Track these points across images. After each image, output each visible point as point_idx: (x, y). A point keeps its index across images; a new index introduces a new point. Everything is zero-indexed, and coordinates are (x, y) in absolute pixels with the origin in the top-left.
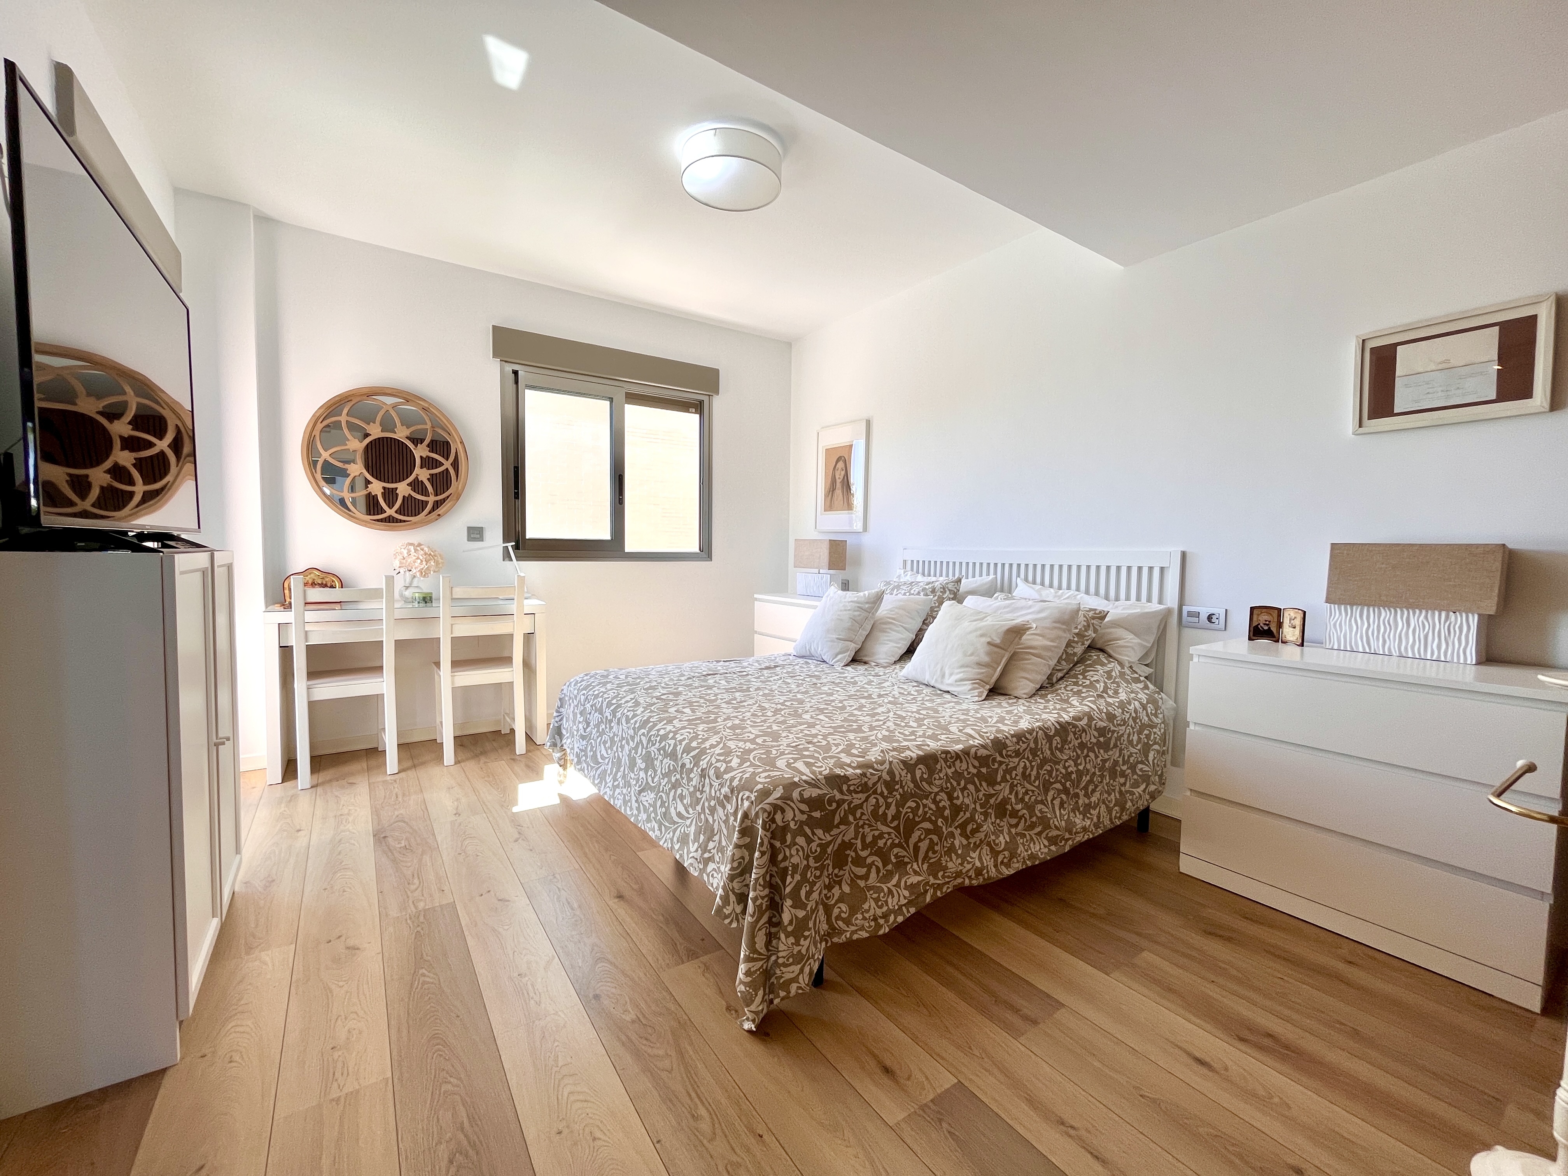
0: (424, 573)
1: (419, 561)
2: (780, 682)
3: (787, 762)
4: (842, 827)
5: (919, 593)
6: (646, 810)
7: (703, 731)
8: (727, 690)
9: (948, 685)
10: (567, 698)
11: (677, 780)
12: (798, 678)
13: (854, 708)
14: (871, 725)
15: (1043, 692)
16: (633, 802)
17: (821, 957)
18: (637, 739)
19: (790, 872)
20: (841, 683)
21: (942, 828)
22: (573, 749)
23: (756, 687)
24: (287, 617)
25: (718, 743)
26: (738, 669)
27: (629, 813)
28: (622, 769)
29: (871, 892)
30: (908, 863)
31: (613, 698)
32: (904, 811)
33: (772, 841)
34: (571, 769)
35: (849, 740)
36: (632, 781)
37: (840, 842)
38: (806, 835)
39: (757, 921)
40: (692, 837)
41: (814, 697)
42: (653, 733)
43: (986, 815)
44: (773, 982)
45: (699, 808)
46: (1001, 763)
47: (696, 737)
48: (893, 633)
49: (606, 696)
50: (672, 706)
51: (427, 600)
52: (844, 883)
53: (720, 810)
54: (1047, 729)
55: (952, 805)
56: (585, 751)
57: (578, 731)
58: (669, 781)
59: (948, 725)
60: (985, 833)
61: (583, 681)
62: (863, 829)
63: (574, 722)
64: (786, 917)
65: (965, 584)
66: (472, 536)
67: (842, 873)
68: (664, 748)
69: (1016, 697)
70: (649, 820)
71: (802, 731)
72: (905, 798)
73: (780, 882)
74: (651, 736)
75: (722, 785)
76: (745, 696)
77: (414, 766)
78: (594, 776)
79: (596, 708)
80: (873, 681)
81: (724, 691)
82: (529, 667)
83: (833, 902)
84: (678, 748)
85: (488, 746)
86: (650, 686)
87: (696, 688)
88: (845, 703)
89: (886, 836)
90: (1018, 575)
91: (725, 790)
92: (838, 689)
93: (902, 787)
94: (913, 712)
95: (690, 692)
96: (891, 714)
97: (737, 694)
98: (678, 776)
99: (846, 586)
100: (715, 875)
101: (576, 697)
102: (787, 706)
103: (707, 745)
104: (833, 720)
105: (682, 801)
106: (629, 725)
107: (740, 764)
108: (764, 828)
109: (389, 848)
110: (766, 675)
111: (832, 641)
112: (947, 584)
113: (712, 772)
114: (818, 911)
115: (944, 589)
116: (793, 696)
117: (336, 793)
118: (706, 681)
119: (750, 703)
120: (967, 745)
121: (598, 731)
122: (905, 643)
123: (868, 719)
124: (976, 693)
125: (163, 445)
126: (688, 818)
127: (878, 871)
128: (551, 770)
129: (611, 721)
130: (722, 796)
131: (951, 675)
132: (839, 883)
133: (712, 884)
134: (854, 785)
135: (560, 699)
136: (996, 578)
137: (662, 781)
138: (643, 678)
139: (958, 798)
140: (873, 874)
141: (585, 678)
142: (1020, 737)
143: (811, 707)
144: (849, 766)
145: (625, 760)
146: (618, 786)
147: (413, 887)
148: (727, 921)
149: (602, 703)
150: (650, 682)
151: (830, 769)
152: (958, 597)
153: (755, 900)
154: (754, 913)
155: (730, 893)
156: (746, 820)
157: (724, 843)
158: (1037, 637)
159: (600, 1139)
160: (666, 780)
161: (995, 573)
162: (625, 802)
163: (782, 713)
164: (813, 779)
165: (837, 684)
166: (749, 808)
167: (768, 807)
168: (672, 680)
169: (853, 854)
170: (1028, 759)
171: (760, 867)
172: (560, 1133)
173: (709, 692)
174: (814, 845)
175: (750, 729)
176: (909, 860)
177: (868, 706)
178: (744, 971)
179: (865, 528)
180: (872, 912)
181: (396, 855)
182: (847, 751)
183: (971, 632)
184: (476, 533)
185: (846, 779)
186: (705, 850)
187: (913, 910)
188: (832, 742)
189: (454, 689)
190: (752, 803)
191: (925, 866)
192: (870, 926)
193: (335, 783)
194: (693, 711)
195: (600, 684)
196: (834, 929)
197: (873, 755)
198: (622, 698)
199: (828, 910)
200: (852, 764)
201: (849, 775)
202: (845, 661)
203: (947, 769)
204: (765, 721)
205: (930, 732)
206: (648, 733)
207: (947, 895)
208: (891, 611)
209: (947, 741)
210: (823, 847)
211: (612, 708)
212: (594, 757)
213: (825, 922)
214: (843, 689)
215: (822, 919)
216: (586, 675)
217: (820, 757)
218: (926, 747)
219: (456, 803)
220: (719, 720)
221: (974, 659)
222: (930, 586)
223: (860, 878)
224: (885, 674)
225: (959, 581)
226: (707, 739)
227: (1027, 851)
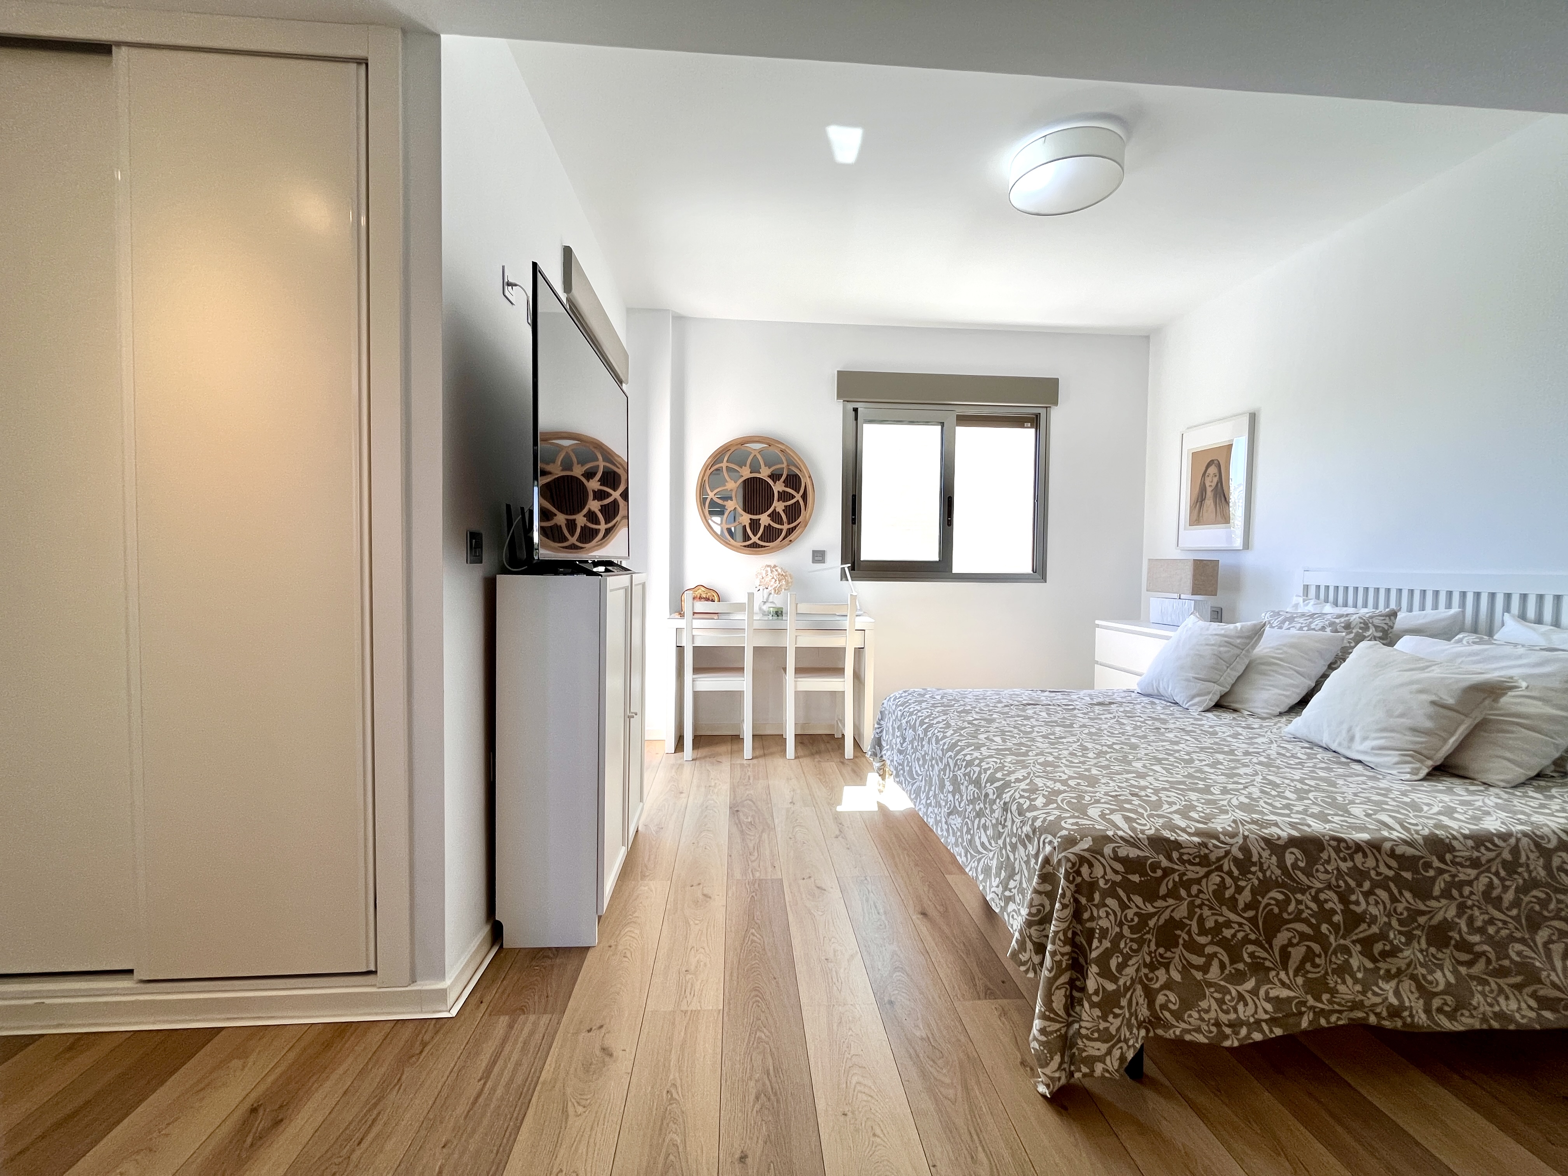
0: (777, 591)
1: (774, 580)
2: (1113, 721)
3: (1102, 811)
4: (1171, 901)
5: (1323, 629)
6: (954, 834)
7: (1010, 762)
8: (1047, 723)
9: (1358, 751)
10: (887, 712)
11: (981, 809)
12: (1137, 719)
13: (1204, 763)
14: (1225, 788)
15: (1542, 783)
16: (943, 823)
17: (1138, 1046)
18: (945, 761)
19: (1097, 935)
20: (1194, 732)
21: (1328, 937)
22: (892, 761)
23: (1081, 724)
24: (681, 623)
25: (1025, 778)
26: (1065, 702)
27: (940, 833)
28: (933, 788)
29: (1212, 990)
30: (1270, 969)
31: (926, 718)
32: (1265, 901)
33: (1077, 895)
34: (890, 780)
35: (1190, 801)
36: (942, 801)
37: (1168, 917)
38: (1119, 899)
39: (1055, 978)
40: (994, 871)
41: (1152, 744)
42: (960, 757)
43: (1410, 938)
44: (1074, 1053)
45: (1000, 842)
46: (1441, 872)
47: (1001, 769)
48: (1281, 677)
49: (919, 714)
50: (982, 733)
51: (779, 613)
52: (1172, 967)
53: (1021, 848)
54: (1542, 838)
55: (1346, 912)
56: (902, 765)
57: (896, 744)
58: (974, 809)
59: (1348, 804)
60: (1407, 961)
61: (901, 697)
62: (1201, 909)
63: (893, 735)
64: (1091, 985)
65: (1403, 619)
66: (816, 558)
67: (1168, 954)
68: (968, 774)
69: (1485, 784)
70: (956, 844)
71: (1127, 780)
72: (1265, 885)
73: (1084, 943)
74: (957, 760)
75: (1023, 823)
76: (1066, 731)
77: (764, 755)
78: (911, 791)
79: (910, 724)
80: (1241, 735)
81: (1043, 724)
82: (858, 678)
83: (1157, 986)
84: (983, 776)
85: (822, 747)
86: (964, 709)
87: (1012, 717)
88: (1194, 756)
89: (1236, 926)
90: (1507, 609)
91: (1027, 829)
92: (1188, 738)
93: (1261, 869)
94: (1292, 780)
95: (1005, 720)
96: (1259, 778)
97: (1058, 729)
98: (982, 805)
99: (1217, 615)
100: (1015, 916)
101: (894, 712)
102: (1114, 749)
103: (1012, 778)
104: (1172, 774)
105: (985, 832)
106: (938, 745)
107: (1046, 805)
108: (1067, 878)
109: (739, 821)
110: (1097, 712)
111: (1188, 680)
112: (1371, 617)
113: (1014, 808)
114: (1134, 990)
115: (1365, 625)
116: (1126, 739)
117: (708, 768)
118: (1024, 711)
119: (1071, 740)
120: (1377, 835)
121: (912, 748)
122: (1298, 691)
123: (1222, 779)
124: (1407, 768)
125: (616, 495)
126: (991, 851)
127: (1222, 966)
128: (873, 777)
129: (923, 739)
130: (1023, 836)
131: (1365, 738)
132: (1167, 967)
133: (1012, 925)
134: (1189, 854)
135: (881, 712)
136: (1463, 612)
137: (967, 807)
138: (959, 701)
139: (1357, 903)
140: (1215, 968)
141: (903, 695)
142: (1481, 840)
143: (1146, 754)
144: (1184, 830)
145: (935, 780)
146: (930, 804)
147: (753, 858)
148: (1023, 968)
149: (916, 721)
150: (964, 705)
151: (1157, 830)
152: (1388, 637)
153: (1053, 954)
154: (1052, 968)
155: (1027, 940)
156: (1047, 866)
157: (1025, 885)
158: (1535, 702)
159: (879, 1137)
160: (971, 806)
161: (1463, 604)
162: (937, 822)
163: (1108, 757)
164: (1131, 837)
165: (1188, 733)
166: (1051, 854)
167: (1072, 857)
168: (988, 705)
169: (1186, 937)
170: (1497, 874)
171: (1060, 919)
172: (845, 1115)
173: (1025, 722)
174: (1130, 913)
175: (1064, 768)
176: (1271, 965)
177: (1226, 763)
178: (1038, 1028)
179: (1247, 545)
180: (1213, 1014)
181: (744, 828)
182: (1184, 813)
183: (1402, 685)
184: (819, 556)
185: (1177, 845)
186: (1006, 888)
187: (1278, 1032)
188: (1164, 798)
189: (797, 693)
190: (1055, 848)
191: (1300, 980)
192: (1211, 1032)
193: (708, 759)
194: (1004, 741)
195: (916, 701)
196: (1159, 1019)
197: (1221, 823)
198: (934, 718)
199: (1150, 995)
200: (1189, 830)
201: (1183, 841)
202: (1205, 706)
203: (1339, 860)
204: (1083, 763)
205: (1316, 810)
206: (955, 757)
207: (1336, 1029)
208: (1278, 649)
209: (1341, 825)
210: (1144, 918)
211: (924, 726)
212: (910, 771)
213: (1145, 1006)
214: (1196, 739)
215: (1141, 1001)
216: (905, 692)
217: (1145, 814)
218: (1306, 828)
219: (792, 793)
220: (1030, 754)
221: (1407, 722)
222: (1342, 620)
223: (1197, 968)
224: (1261, 727)
225: (1394, 614)
226: (1013, 772)
227: (1491, 1005)
